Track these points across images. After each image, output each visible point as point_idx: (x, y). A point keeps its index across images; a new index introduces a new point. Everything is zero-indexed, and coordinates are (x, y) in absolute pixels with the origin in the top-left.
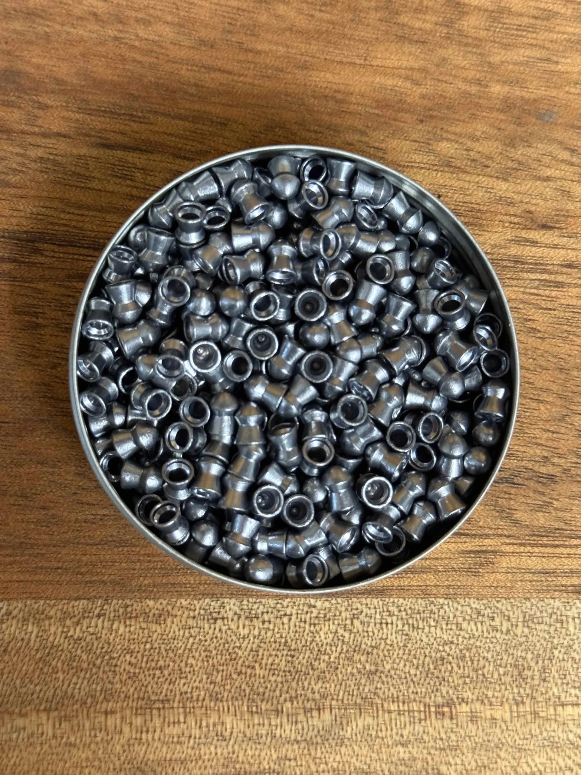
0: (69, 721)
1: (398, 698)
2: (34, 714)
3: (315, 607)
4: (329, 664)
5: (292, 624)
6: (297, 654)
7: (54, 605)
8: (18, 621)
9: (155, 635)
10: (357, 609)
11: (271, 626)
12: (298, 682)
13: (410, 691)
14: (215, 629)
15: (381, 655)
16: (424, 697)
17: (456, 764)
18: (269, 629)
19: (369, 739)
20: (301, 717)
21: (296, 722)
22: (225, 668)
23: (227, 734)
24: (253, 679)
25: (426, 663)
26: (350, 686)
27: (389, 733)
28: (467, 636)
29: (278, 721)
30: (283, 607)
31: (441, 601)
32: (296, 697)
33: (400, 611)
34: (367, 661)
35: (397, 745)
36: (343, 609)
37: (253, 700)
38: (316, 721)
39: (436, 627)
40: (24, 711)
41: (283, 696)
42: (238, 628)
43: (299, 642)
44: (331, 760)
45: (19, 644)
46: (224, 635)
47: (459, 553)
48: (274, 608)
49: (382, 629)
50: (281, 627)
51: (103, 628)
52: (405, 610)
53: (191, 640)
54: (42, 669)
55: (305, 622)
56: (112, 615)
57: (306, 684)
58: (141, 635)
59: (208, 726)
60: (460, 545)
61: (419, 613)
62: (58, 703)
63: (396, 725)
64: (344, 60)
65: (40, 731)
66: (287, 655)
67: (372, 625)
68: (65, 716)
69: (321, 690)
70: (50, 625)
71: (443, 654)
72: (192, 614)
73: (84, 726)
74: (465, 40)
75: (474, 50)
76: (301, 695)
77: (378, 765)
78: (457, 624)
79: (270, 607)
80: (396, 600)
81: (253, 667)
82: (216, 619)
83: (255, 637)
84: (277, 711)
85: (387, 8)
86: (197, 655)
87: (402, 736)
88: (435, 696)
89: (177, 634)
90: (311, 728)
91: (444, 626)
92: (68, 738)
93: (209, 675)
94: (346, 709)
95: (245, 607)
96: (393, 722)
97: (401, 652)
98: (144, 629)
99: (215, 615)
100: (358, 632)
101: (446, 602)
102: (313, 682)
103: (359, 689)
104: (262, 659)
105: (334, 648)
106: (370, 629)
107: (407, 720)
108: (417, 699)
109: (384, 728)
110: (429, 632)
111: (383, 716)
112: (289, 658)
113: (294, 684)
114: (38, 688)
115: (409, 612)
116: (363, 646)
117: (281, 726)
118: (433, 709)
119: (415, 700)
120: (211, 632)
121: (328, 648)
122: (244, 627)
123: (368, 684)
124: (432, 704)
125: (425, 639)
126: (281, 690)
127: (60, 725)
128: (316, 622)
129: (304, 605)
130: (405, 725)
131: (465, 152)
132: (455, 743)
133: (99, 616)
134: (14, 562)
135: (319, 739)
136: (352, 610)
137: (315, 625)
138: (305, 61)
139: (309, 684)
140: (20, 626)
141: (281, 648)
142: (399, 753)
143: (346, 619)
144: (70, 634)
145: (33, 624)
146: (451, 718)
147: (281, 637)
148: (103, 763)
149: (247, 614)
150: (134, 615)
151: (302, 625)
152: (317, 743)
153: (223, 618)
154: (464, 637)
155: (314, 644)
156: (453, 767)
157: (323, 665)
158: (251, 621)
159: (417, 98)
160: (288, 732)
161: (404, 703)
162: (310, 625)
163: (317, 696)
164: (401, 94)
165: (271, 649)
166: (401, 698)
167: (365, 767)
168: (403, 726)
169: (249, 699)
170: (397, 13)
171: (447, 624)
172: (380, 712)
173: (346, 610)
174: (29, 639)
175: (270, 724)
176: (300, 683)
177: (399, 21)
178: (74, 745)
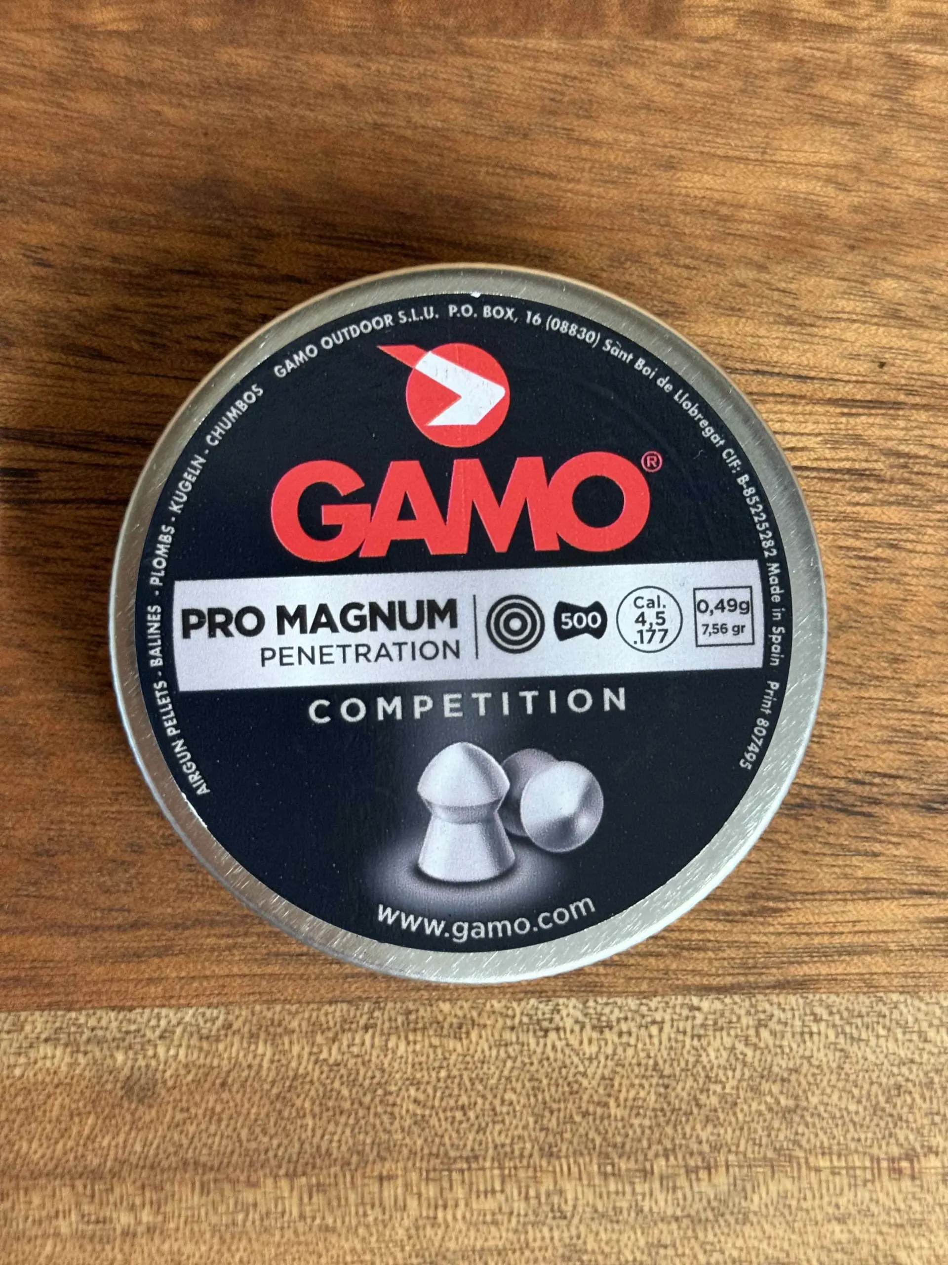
0: (325, 1192)
1: (830, 1148)
2: (270, 1182)
3: (699, 1009)
4: (723, 1097)
5: (664, 1037)
6: (673, 1084)
7: (297, 1012)
8: (242, 1038)
9: (454, 1057)
10: (764, 1012)
11: (632, 1041)
12: (675, 1127)
13: (849, 1136)
14: (545, 1045)
15: (804, 1082)
16: (871, 1147)
17: (921, 1248)
18: (629, 1045)
19: (786, 1212)
20: (682, 1181)
21: (675, 1188)
22: (562, 1105)
23: (568, 1209)
24: (606, 1122)
25: (873, 1093)
26: (755, 1131)
27: (817, 1202)
28: (936, 1050)
29: (647, 1186)
30: (650, 1010)
31: (895, 997)
32: (674, 1150)
33: (831, 1013)
34: (781, 1093)
35: (829, 1221)
36: (742, 1012)
37: (607, 1156)
38: (704, 1187)
39: (887, 1038)
40: (253, 1178)
41: (654, 1147)
42: (581, 1043)
43: (675, 1064)
44: (730, 1245)
45: (245, 1074)
46: (560, 1055)
47: (920, 922)
48: (636, 1012)
49: (805, 1042)
50: (647, 1041)
51: (373, 1046)
52: (839, 1012)
53: (509, 1064)
54: (280, 1112)
55: (685, 1033)
56: (387, 1025)
57: (688, 1130)
58: (432, 1056)
59: (538, 1197)
60: (921, 909)
61: (860, 1016)
62: (307, 1164)
63: (828, 1189)
64: (731, 153)
65: (280, 1209)
66: (658, 1085)
67: (788, 1035)
68: (318, 1185)
69: (712, 1138)
70: (291, 1043)
71: (900, 1078)
72: (509, 1022)
73: (347, 1200)
74: (919, 121)
75: (933, 135)
76: (681, 1146)
77: (802, 1252)
78: (920, 1032)
79: (630, 1010)
80: (824, 997)
81: (606, 1105)
82: (546, 1031)
83: (607, 1058)
84: (644, 1171)
85: (796, 71)
86: (519, 1086)
87: (837, 1206)
88: (888, 1144)
89: (487, 1053)
90: (697, 1197)
91: (900, 1036)
92: (323, 1218)
93: (538, 1117)
94: (750, 1166)
95: (591, 1011)
96: (824, 1185)
97: (834, 1078)
98: (435, 1047)
99: (545, 1024)
100: (767, 1047)
101: (902, 999)
102: (698, 1127)
103: (769, 1136)
104: (620, 1091)
105: (730, 1073)
106: (785, 1043)
107: (845, 1181)
108: (860, 1149)
109: (809, 1195)
110: (877, 1046)
111: (808, 1176)
112: (662, 1090)
113: (669, 1130)
114: (275, 1142)
115: (845, 1014)
116: (776, 1069)
117: (651, 1194)
118: (884, 1164)
119: (856, 1151)
120: (539, 1050)
121: (721, 1073)
122: (590, 1042)
123: (784, 1126)
124: (882, 1156)
125: (871, 1057)
126: (649, 1139)
127: (310, 1197)
128: (702, 1032)
129: (682, 1006)
130: (842, 1190)
131: (920, 295)
132: (918, 1216)
133: (366, 1028)
134: (234, 946)
135: (710, 1215)
136: (757, 1012)
137: (699, 1037)
138: (671, 157)
139: (693, 1128)
140: (245, 1045)
141: (649, 1073)
142: (833, 1232)
143: (748, 1028)
144: (322, 1057)
145: (266, 1042)
146: (913, 1177)
147: (649, 1057)
148: (378, 1256)
149: (595, 1022)
150: (420, 1025)
151: (680, 1037)
152: (707, 1220)
153: (557, 1029)
154: (931, 1053)
155: (699, 1067)
156: (917, 1253)
157: (714, 1100)
158: (602, 1032)
159: (845, 212)
160: (662, 1203)
161: (839, 1156)
162: (693, 1037)
163: (706, 1148)
164: (820, 204)
165: (632, 1076)
166: (835, 1148)
167: (782, 1256)
168: (838, 1191)
169: (600, 1153)
170: (812, 80)
171: (904, 1033)
172: (804, 1170)
173: (748, 1013)
174: (260, 1066)
175: (634, 1192)
176: (679, 1128)
177: (815, 91)
178: (334, 1230)
